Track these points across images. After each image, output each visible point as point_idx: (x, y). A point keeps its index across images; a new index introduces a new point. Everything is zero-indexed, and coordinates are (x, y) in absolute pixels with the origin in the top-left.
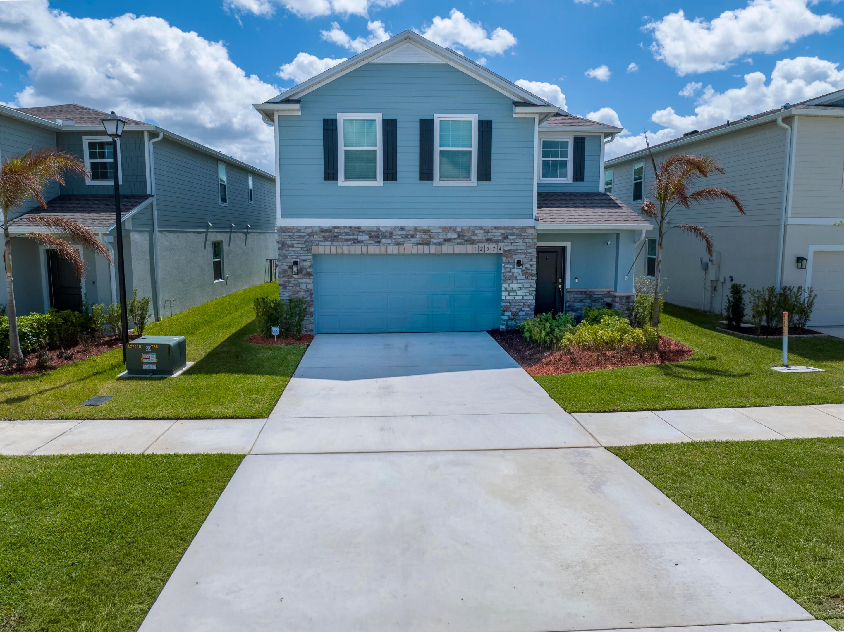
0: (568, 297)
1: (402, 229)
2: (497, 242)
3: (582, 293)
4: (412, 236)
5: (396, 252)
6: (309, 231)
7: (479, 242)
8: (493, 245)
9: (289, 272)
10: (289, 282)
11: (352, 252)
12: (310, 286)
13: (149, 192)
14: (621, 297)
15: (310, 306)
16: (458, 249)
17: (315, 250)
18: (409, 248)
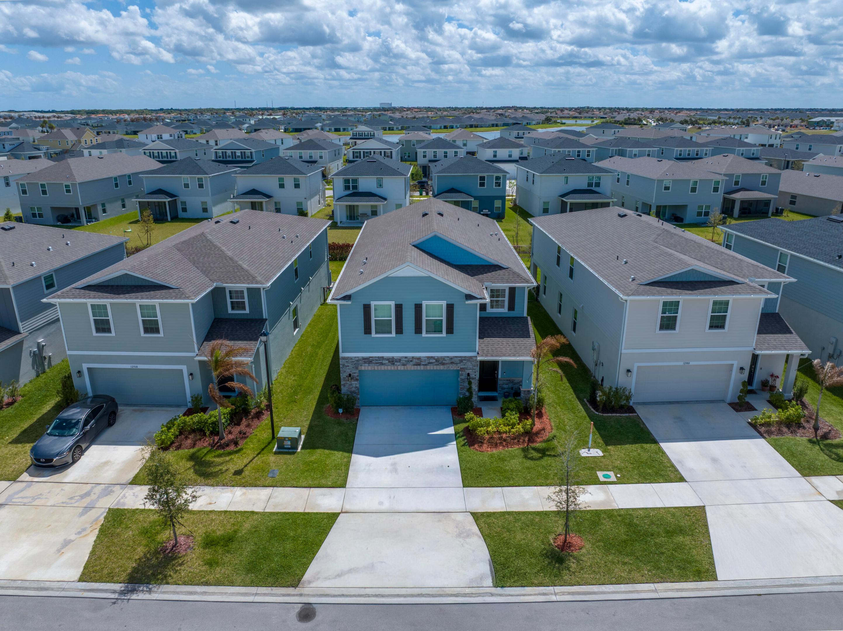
0: (499, 382)
1: (406, 357)
2: (457, 364)
3: (507, 380)
4: (411, 361)
5: (402, 369)
6: (357, 359)
7: (447, 364)
8: (454, 365)
9: (347, 378)
10: (347, 383)
11: (380, 369)
12: (358, 385)
13: (264, 317)
14: (524, 391)
15: (358, 394)
16: (435, 368)
17: (360, 368)
18: (410, 367)
